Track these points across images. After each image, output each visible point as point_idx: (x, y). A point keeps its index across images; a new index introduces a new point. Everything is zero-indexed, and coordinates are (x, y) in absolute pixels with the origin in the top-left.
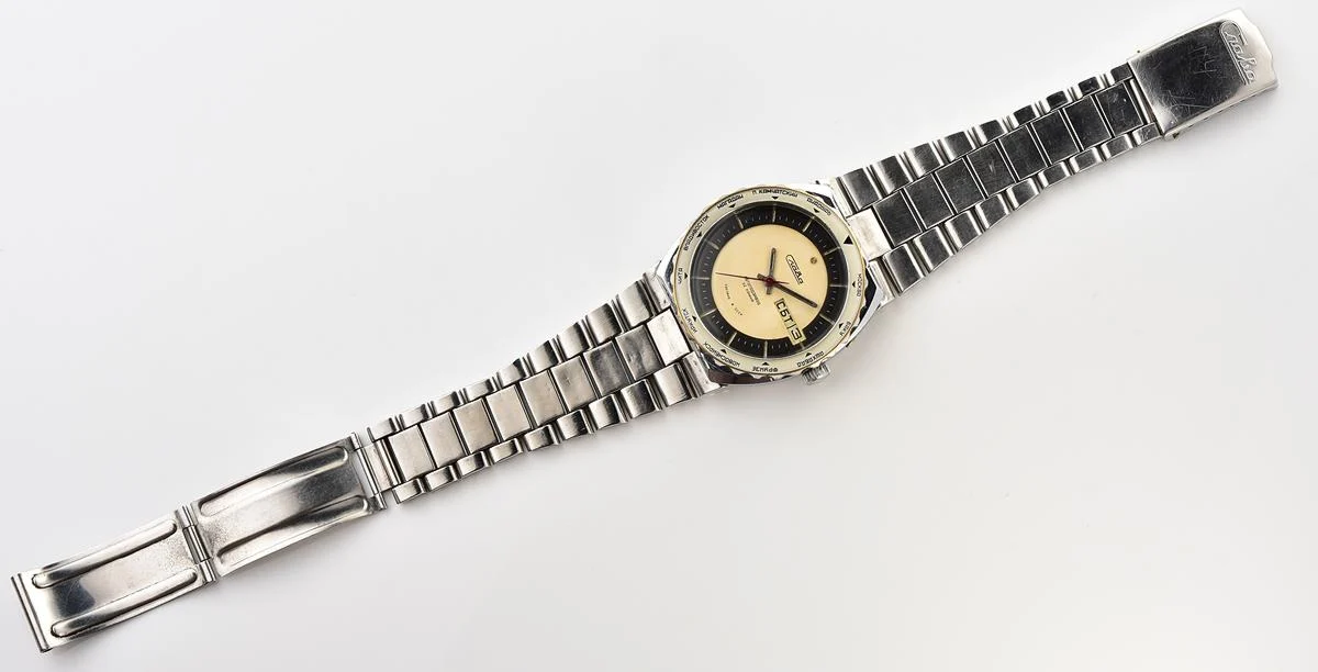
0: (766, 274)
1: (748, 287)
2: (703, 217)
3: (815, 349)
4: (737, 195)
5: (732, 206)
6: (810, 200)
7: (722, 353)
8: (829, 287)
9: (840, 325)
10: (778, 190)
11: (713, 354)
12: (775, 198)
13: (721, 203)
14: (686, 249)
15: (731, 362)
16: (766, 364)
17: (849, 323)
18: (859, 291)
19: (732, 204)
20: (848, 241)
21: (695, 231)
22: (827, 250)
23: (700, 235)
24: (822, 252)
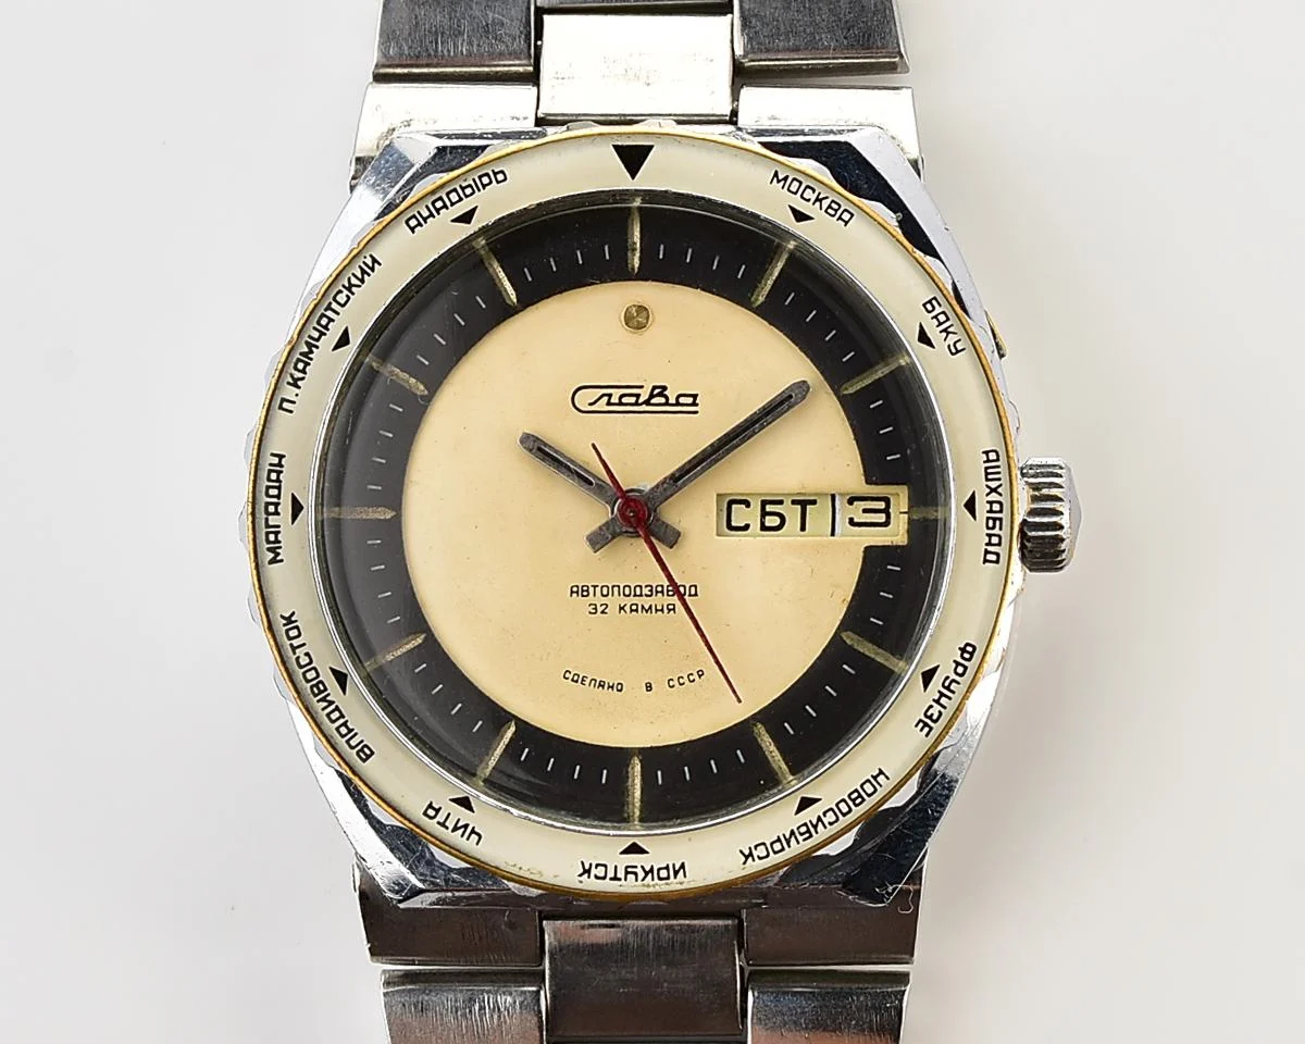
0: (597, 514)
1: (615, 601)
2: (281, 630)
3: (964, 473)
4: (267, 473)
5: (297, 508)
6: (416, 223)
7: (811, 814)
8: (761, 312)
9: (924, 338)
10: (319, 315)
11: (795, 849)
12: (344, 340)
13: (266, 547)
14: (366, 753)
15: (857, 797)
16: (928, 677)
17: (929, 305)
18: (833, 210)
19: (286, 507)
20: (633, 157)
21: (319, 688)
22: (622, 249)
23: (341, 678)
24: (619, 272)
